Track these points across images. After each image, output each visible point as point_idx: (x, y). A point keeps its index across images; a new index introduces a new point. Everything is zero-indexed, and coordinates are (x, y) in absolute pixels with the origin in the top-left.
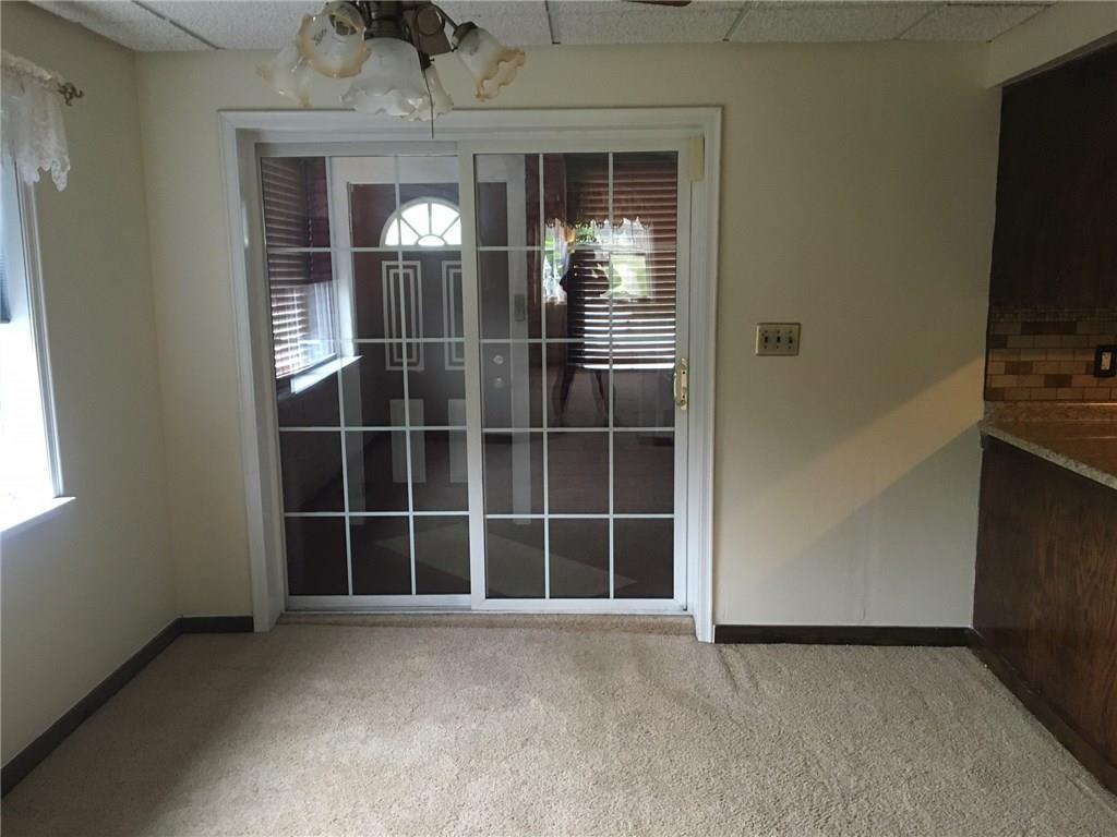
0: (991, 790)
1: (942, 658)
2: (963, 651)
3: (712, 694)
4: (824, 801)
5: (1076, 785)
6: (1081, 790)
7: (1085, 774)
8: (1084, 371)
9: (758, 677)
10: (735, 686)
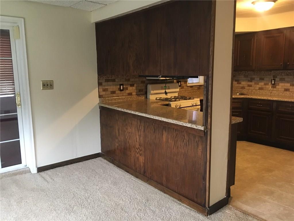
0: (116, 186)
1: (96, 161)
2: (100, 158)
3: (42, 186)
4: (82, 201)
5: (132, 179)
6: (133, 180)
7: (132, 176)
8: (118, 90)
9: (53, 178)
10: (48, 182)
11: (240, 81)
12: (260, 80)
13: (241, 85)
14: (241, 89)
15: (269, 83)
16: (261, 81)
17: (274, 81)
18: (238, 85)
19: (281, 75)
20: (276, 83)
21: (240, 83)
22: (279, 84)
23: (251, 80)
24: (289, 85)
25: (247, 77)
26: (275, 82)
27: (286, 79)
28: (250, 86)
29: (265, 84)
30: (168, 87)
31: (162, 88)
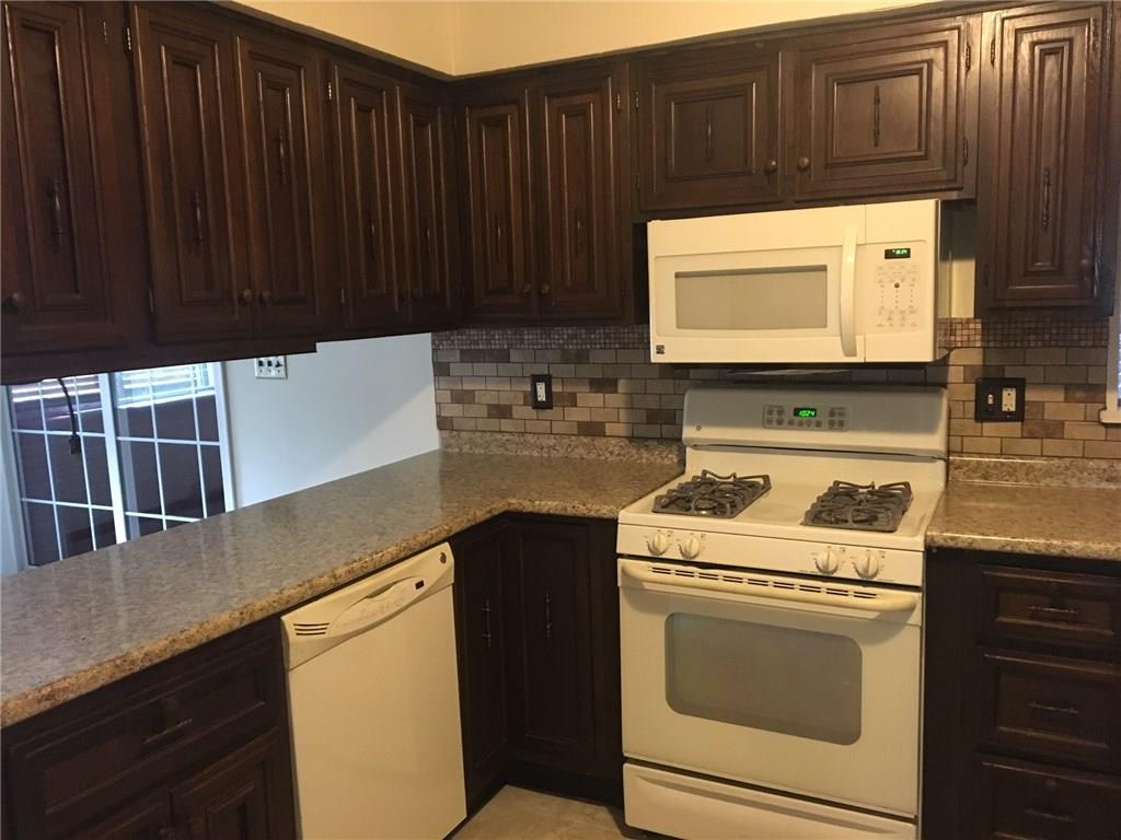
8: (522, 402)
30: (832, 414)
31: (774, 419)
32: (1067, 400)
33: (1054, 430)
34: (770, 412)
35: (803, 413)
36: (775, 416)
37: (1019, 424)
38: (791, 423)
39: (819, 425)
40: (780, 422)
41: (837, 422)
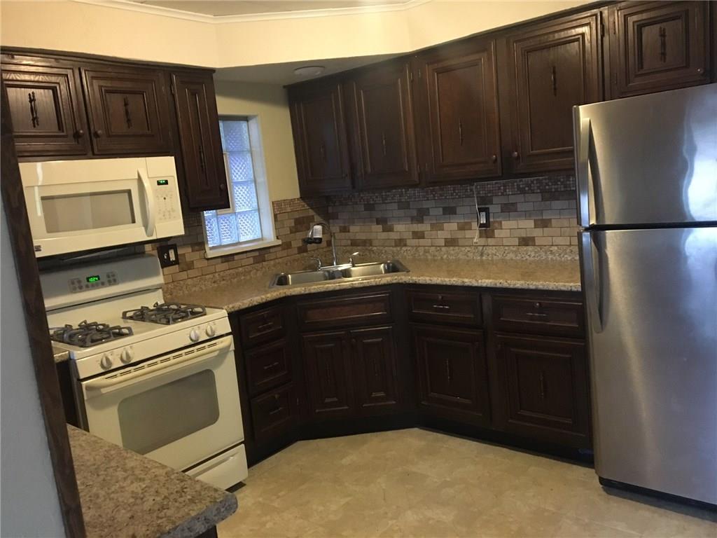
11: (389, 223)
12: (444, 214)
13: (393, 236)
14: (396, 246)
15: (470, 223)
16: (448, 216)
17: (484, 213)
18: (384, 235)
19: (502, 194)
20: (491, 220)
21: (391, 230)
22: (500, 223)
23: (420, 217)
24: (530, 223)
25: (408, 208)
26: (487, 218)
27: (519, 207)
28: (419, 235)
29: (462, 227)
30: (108, 277)
31: (78, 287)
32: (193, 251)
33: (190, 266)
34: (73, 283)
35: (91, 280)
36: (77, 285)
37: (177, 266)
38: (87, 286)
39: (103, 284)
40: (81, 288)
41: (112, 281)
